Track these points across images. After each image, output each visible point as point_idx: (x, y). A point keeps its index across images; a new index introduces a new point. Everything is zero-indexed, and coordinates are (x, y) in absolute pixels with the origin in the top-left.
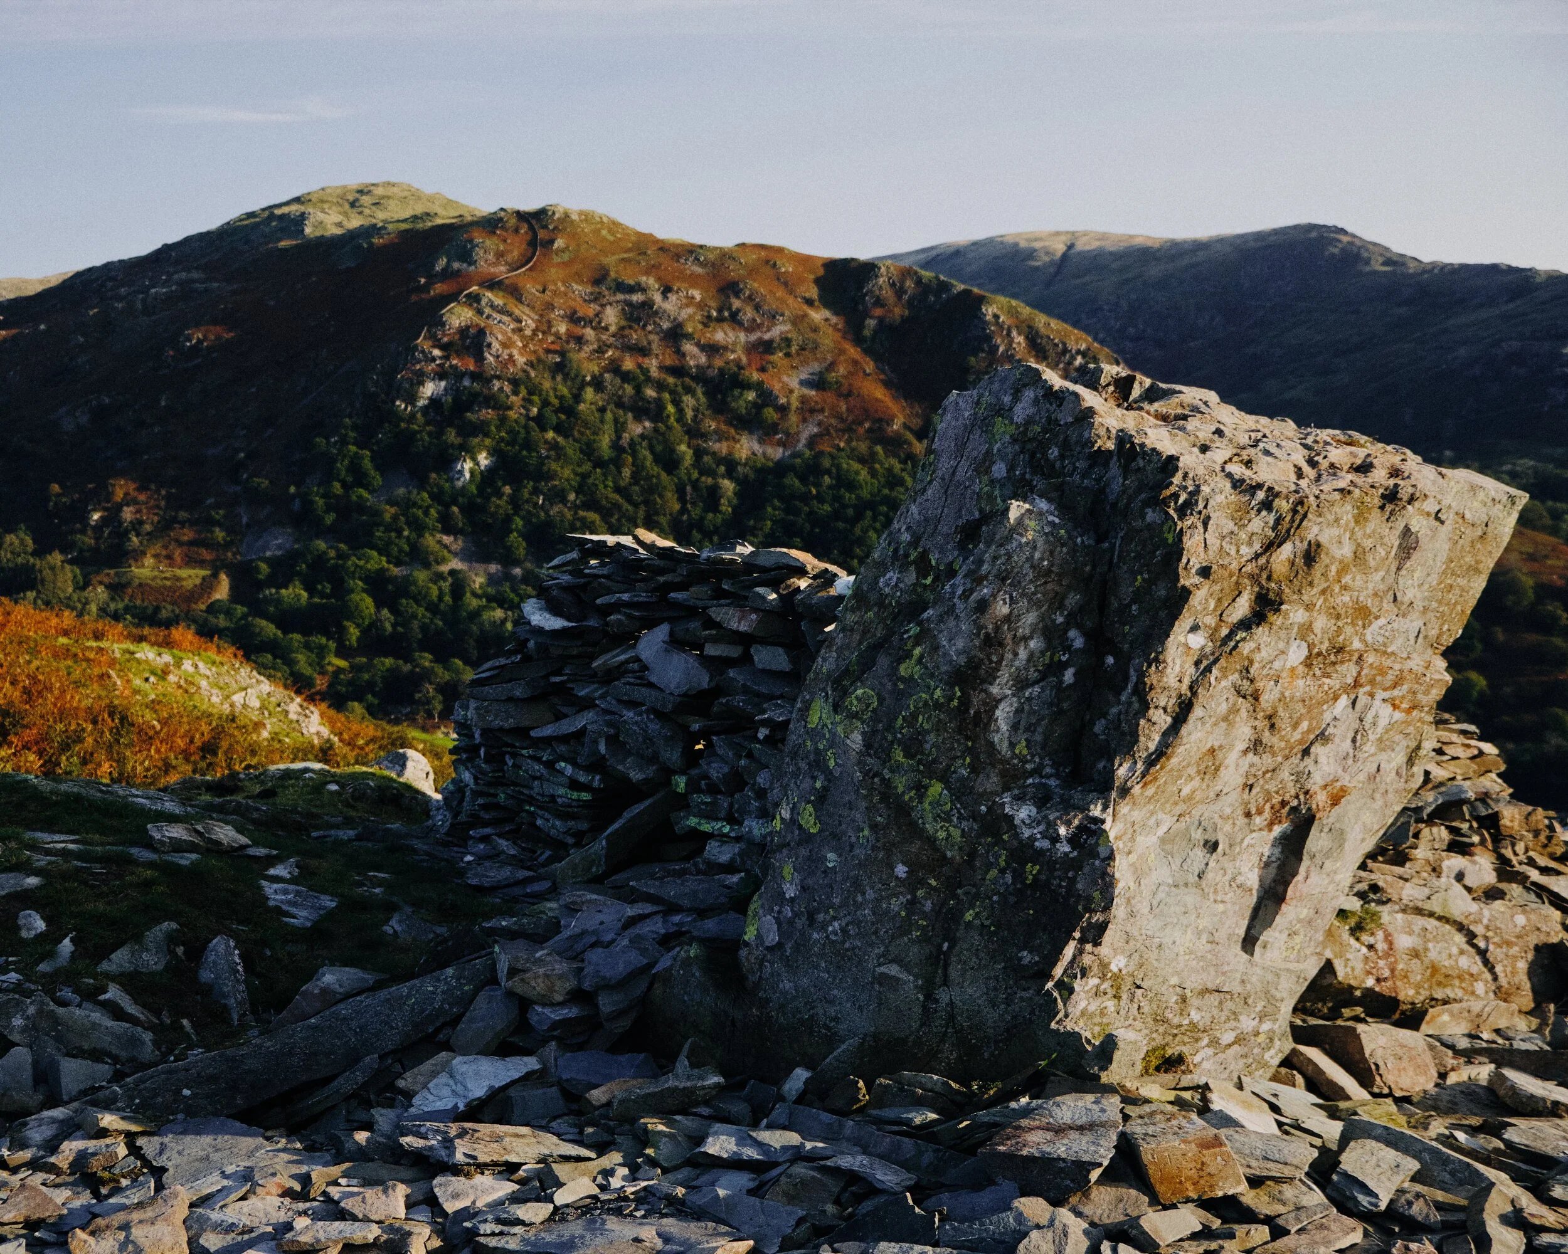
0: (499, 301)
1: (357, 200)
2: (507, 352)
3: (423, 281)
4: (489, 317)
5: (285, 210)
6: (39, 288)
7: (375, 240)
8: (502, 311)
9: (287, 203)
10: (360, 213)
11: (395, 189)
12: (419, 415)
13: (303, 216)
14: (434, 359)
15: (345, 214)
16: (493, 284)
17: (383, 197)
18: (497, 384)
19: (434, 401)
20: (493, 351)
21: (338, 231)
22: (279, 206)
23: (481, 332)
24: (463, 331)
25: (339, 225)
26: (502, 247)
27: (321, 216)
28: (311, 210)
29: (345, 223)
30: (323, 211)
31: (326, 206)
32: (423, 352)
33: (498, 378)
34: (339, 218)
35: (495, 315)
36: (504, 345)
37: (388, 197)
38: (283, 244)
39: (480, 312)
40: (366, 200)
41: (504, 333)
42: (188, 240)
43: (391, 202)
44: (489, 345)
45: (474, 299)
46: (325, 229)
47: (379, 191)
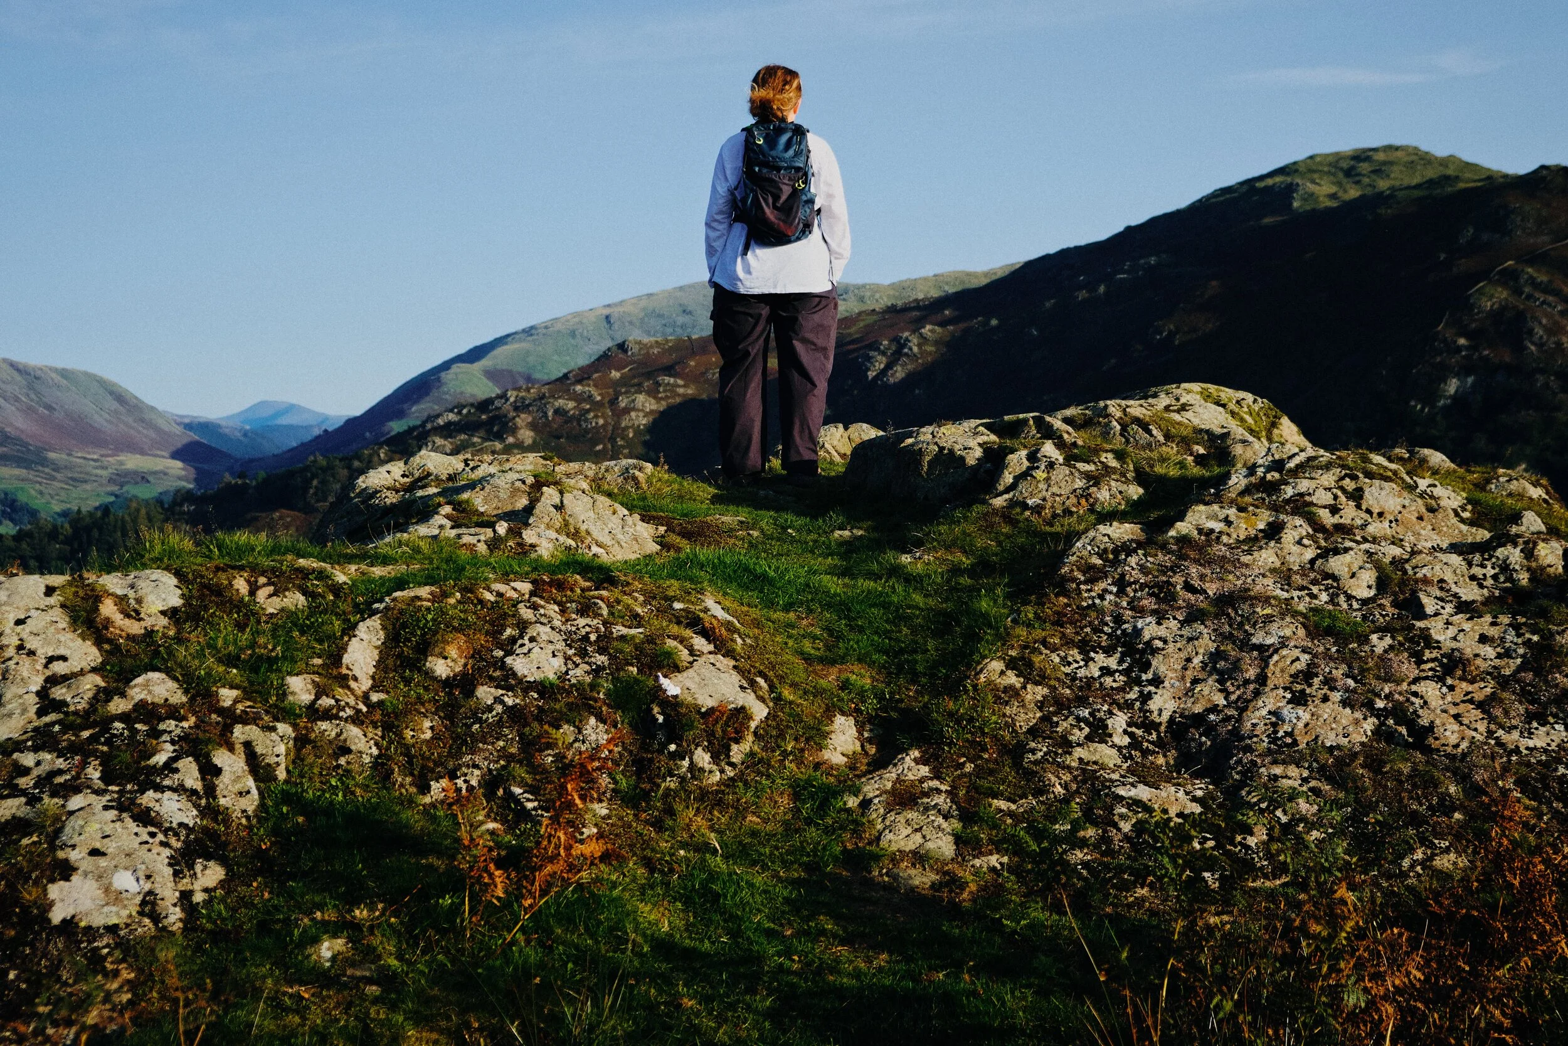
0: (1543, 278)
1: (1353, 168)
2: (1553, 339)
3: (1442, 256)
4: (1529, 297)
5: (1270, 182)
6: (984, 281)
7: (1382, 211)
8: (1546, 289)
9: (1271, 174)
10: (1358, 183)
11: (1399, 154)
12: (1439, 418)
13: (1291, 189)
14: (1459, 349)
15: (1339, 184)
16: (1535, 258)
17: (1385, 163)
18: (1541, 379)
19: (1458, 399)
20: (1536, 338)
21: (1334, 204)
22: (1262, 178)
23: (1520, 316)
24: (1496, 316)
25: (1333, 196)
26: (1544, 213)
27: (1311, 187)
28: (1298, 180)
29: (1340, 194)
30: (1313, 182)
31: (1316, 176)
32: (1445, 341)
33: (1543, 371)
34: (1333, 189)
35: (1537, 295)
36: (1550, 332)
37: (1391, 163)
38: (1267, 220)
39: (1517, 292)
40: (1364, 167)
41: (1549, 316)
42: (1153, 222)
43: (1395, 168)
44: (1531, 332)
45: (1510, 278)
46: (1316, 200)
47: (1381, 157)
